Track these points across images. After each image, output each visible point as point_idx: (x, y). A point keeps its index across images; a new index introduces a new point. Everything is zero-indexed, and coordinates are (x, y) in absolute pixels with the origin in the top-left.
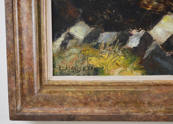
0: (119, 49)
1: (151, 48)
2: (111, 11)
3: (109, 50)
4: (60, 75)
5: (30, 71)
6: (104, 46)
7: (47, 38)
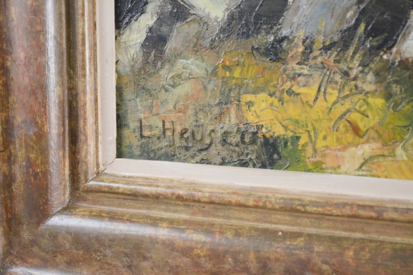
0: (364, 65)
3: (323, 66)
4: (141, 157)
5: (31, 133)
6: (301, 49)
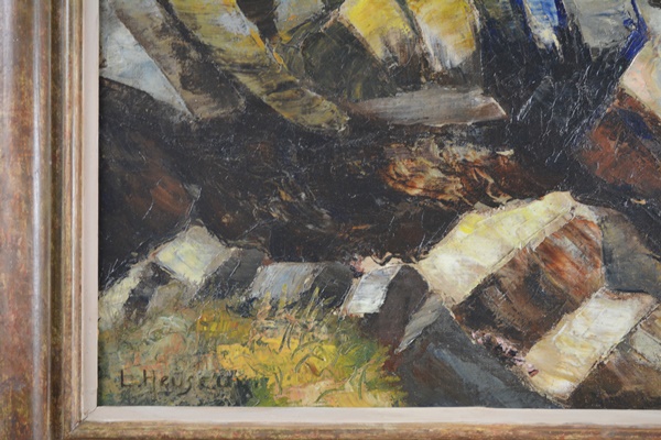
0: (319, 320)
1: (421, 319)
2: (295, 194)
3: (286, 321)
4: (122, 403)
5: (20, 389)
6: (269, 307)
7: (80, 278)
